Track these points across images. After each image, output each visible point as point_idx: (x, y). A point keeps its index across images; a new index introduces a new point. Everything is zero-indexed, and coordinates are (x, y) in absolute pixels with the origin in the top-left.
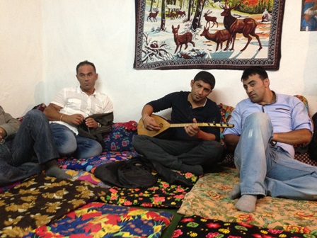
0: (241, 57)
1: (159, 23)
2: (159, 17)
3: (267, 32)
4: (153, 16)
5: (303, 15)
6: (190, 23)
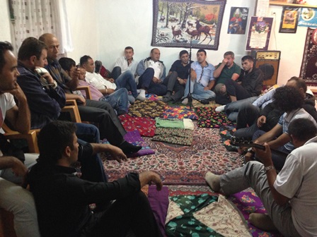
0: (203, 43)
1: (165, 24)
2: (165, 20)
3: (214, 33)
4: (162, 20)
5: (229, 27)
6: (180, 25)
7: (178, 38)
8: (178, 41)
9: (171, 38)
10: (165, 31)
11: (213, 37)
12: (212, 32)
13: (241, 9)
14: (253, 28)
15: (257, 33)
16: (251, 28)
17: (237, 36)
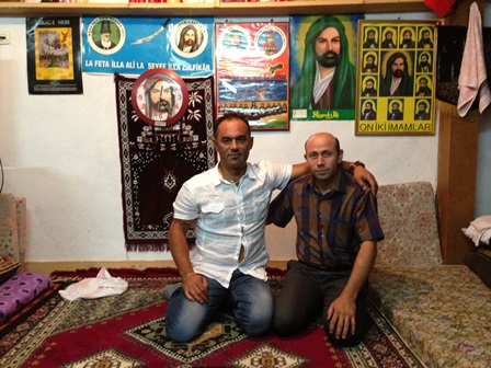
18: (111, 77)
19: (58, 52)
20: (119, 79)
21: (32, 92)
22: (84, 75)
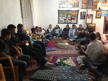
0: (73, 22)
1: (62, 17)
4: (61, 16)
5: (80, 17)
6: (66, 18)
7: (66, 21)
8: (66, 22)
9: (64, 21)
10: (62, 19)
11: (76, 20)
12: (76, 19)
13: (84, 12)
14: (87, 17)
15: (89, 19)
16: (86, 17)
17: (83, 20)
18: (104, 17)
19: (99, 14)
20: (105, 17)
21: (96, 18)
22: (101, 17)
